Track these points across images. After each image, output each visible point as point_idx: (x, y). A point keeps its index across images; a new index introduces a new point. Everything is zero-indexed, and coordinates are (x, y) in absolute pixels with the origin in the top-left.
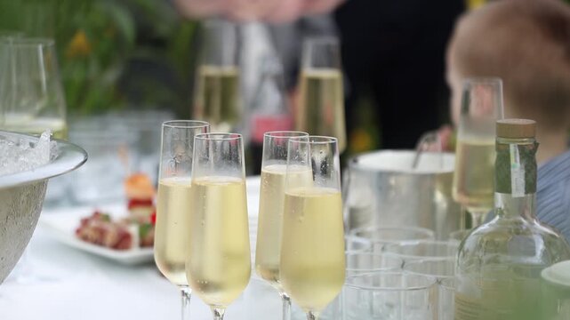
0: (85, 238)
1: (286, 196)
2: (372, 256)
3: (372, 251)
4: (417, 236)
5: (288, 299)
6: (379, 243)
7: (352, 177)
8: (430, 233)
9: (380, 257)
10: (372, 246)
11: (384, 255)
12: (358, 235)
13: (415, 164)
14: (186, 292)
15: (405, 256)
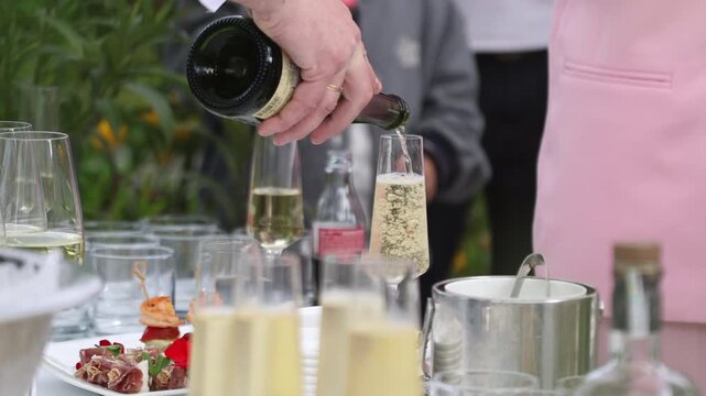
6: (469, 391)
7: (438, 307)
8: (534, 379)
12: (444, 379)
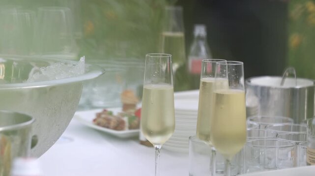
0: (99, 124)
1: (214, 93)
2: (259, 131)
3: (259, 128)
4: (283, 121)
5: (215, 151)
6: (263, 124)
9: (264, 131)
10: (260, 126)
11: (266, 130)
12: (251, 120)
13: (282, 83)
14: (158, 147)
15: (278, 131)
